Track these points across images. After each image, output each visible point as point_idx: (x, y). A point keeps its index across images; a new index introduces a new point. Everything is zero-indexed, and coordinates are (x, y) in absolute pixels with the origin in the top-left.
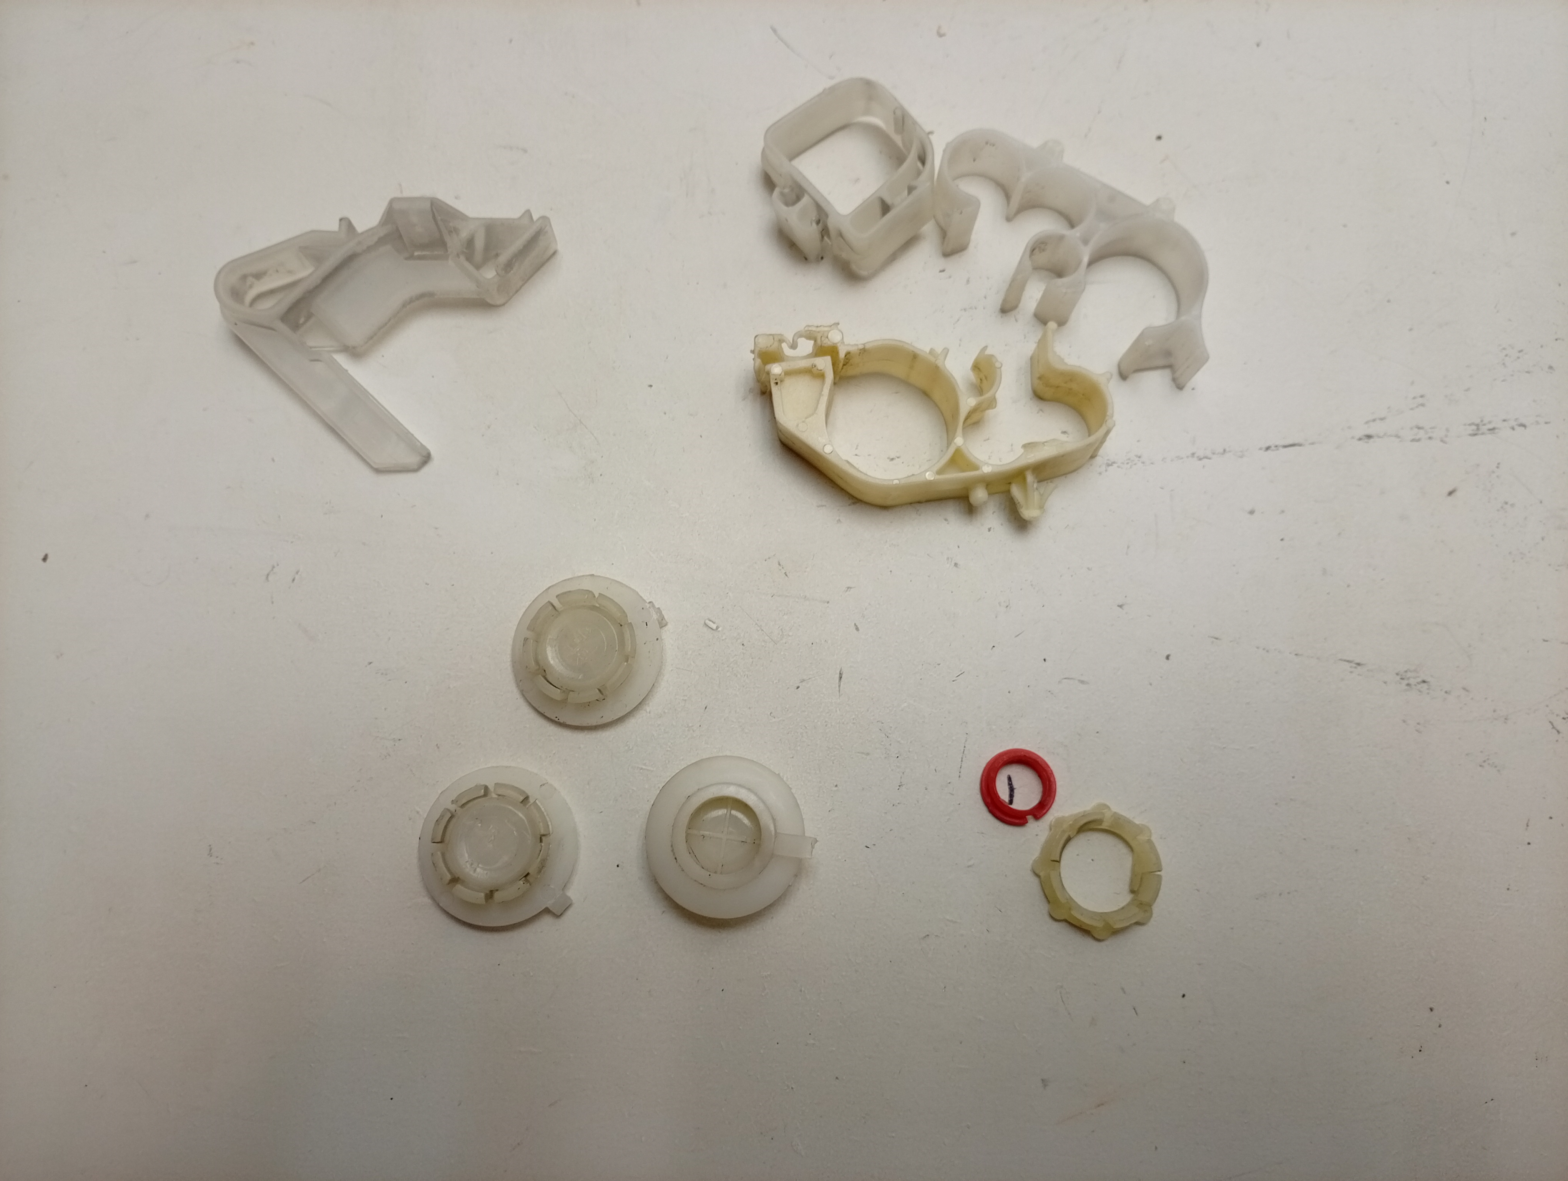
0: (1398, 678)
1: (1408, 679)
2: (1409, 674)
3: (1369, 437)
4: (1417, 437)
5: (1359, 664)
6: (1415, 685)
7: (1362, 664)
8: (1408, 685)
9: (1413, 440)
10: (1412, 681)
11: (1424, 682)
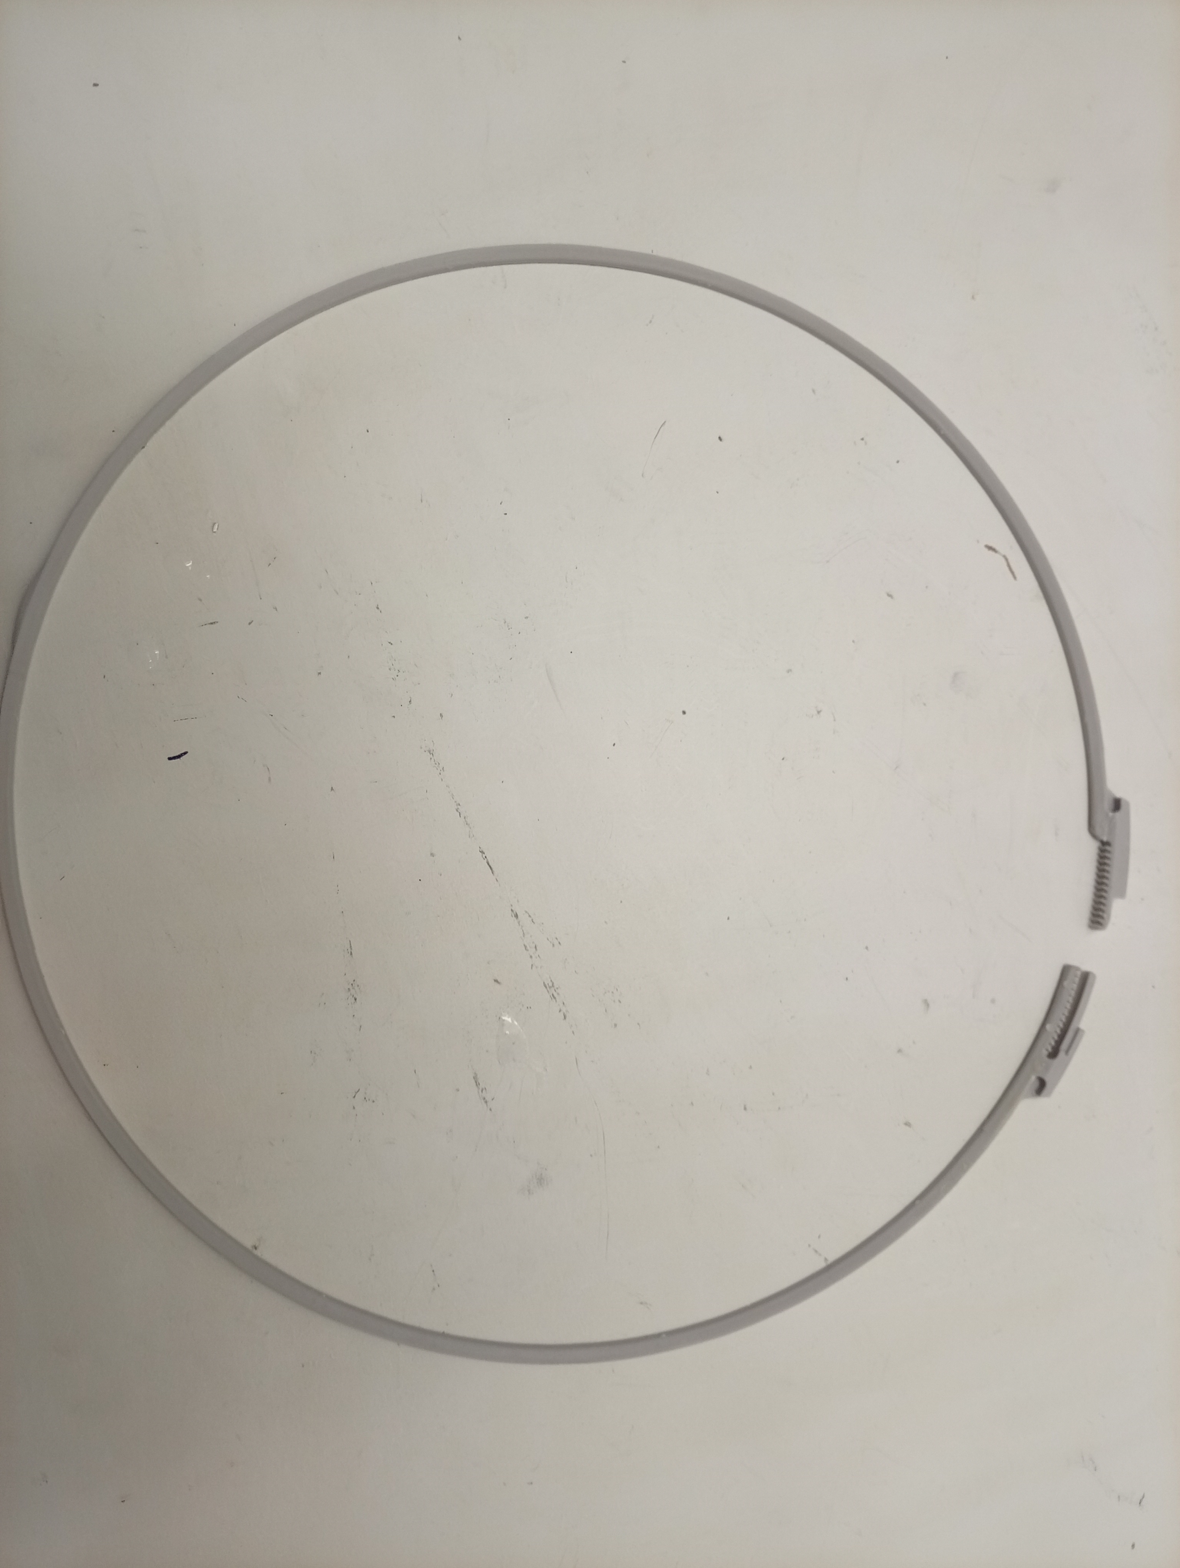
0: (352, 982)
1: (353, 988)
2: (356, 988)
3: (516, 916)
4: (528, 947)
5: (351, 954)
6: (351, 994)
7: (352, 957)
8: (349, 989)
9: (525, 947)
10: (352, 991)
11: (355, 999)
